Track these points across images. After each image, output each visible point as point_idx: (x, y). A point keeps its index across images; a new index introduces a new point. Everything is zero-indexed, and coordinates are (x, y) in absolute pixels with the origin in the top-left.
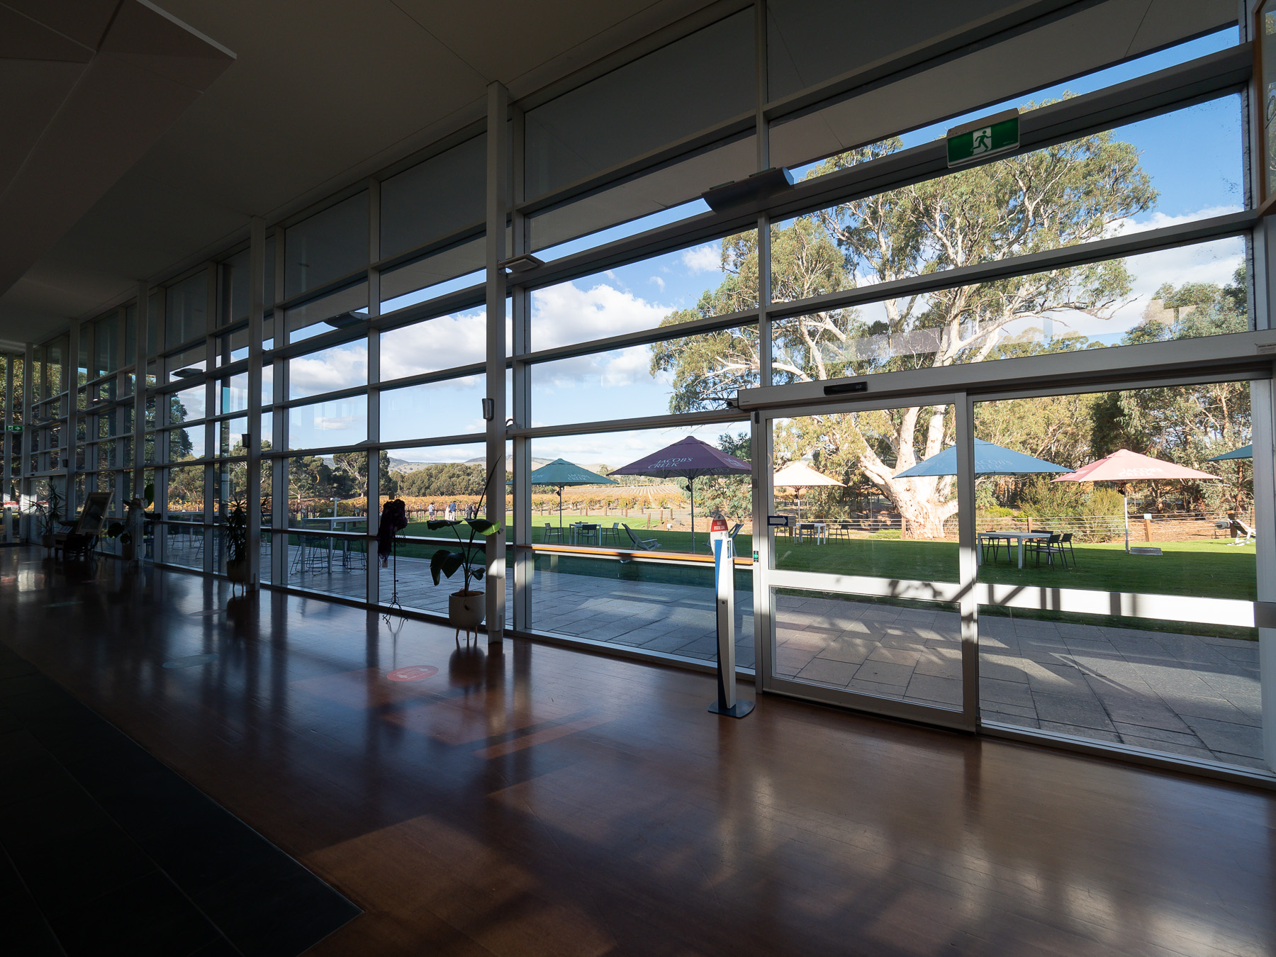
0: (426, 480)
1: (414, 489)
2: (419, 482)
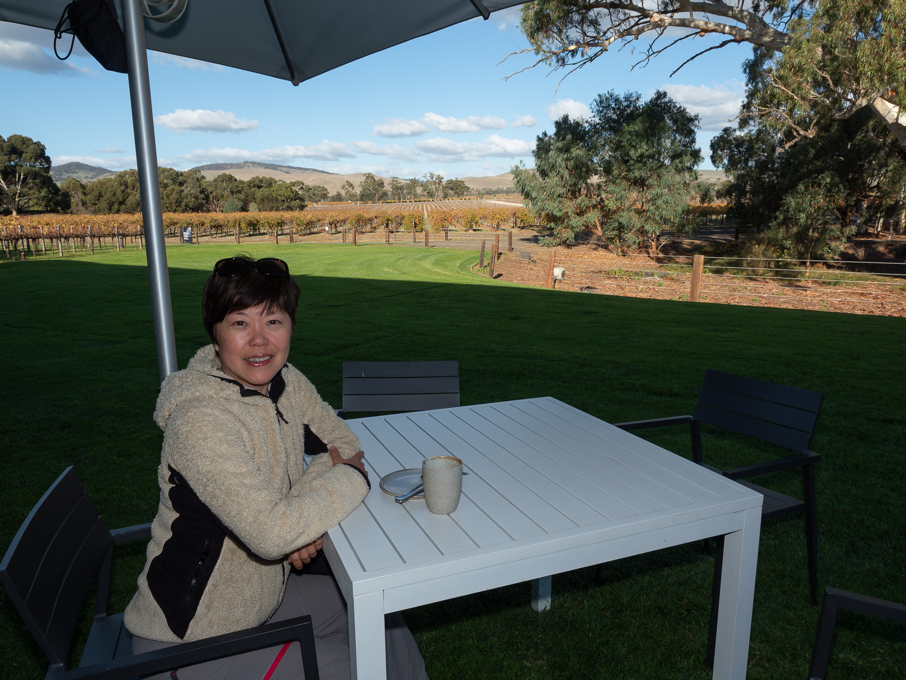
0: (119, 192)
1: (103, 204)
2: (109, 195)
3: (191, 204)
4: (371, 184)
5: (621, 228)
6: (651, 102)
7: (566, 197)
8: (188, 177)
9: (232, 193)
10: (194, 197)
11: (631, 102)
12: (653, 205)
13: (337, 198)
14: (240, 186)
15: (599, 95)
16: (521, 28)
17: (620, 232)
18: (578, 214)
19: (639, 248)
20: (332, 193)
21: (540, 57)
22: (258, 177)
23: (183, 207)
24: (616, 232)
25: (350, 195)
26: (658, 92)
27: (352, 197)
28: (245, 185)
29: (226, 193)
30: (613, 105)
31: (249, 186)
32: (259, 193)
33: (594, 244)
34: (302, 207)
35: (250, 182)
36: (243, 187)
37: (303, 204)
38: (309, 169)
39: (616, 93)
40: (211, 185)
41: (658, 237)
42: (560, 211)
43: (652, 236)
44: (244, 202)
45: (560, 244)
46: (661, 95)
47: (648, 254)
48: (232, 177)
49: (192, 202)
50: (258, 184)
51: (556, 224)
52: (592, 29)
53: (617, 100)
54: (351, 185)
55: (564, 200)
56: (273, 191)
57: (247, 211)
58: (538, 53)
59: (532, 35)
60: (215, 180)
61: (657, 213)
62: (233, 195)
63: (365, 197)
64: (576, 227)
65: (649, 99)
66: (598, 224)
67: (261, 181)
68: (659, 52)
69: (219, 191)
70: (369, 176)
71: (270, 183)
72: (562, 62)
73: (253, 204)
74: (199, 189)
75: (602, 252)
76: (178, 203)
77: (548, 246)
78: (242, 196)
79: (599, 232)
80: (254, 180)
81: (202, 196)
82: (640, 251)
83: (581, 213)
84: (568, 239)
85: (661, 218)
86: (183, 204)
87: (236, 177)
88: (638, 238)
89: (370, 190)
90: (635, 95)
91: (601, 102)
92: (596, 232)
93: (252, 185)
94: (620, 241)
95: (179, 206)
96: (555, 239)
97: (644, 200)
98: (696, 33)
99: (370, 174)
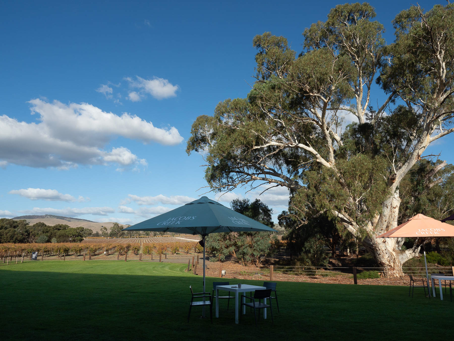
3: (18, 238)
4: (117, 228)
5: (244, 254)
6: (254, 203)
7: (221, 240)
8: (19, 224)
9: (43, 232)
10: (21, 234)
11: (245, 202)
12: (256, 244)
13: (96, 235)
14: (49, 229)
15: (233, 200)
16: (205, 179)
17: (244, 256)
18: (226, 248)
19: (252, 262)
20: (94, 232)
21: (212, 189)
22: (59, 225)
23: (14, 240)
24: (242, 255)
25: (104, 234)
26: (257, 199)
27: (105, 235)
28: (51, 229)
29: (40, 232)
30: (239, 204)
31: (53, 229)
32: (58, 233)
33: (232, 260)
34: (81, 240)
35: (55, 227)
36: (50, 230)
37: (82, 238)
38: (82, 220)
39: (240, 199)
40: (32, 228)
41: (259, 258)
42: (219, 246)
43: (256, 257)
44: (49, 238)
45: (218, 261)
46: (257, 201)
47: (256, 265)
48: (44, 224)
49: (20, 237)
50: (58, 228)
51: (217, 252)
52: (231, 180)
53: (240, 202)
54: (105, 229)
55: (220, 242)
56: (67, 232)
57: (51, 242)
58: (211, 188)
59: (209, 181)
60: (34, 226)
61: (258, 247)
62: (44, 233)
63: (112, 235)
64: (226, 254)
65: (253, 202)
66: (234, 252)
67: (61, 227)
68: (255, 188)
69: (36, 231)
70: (116, 224)
71: (65, 227)
72: (220, 190)
73: (54, 238)
74: (25, 230)
75: (237, 264)
76: (12, 237)
77: (214, 262)
78: (49, 234)
79: (235, 255)
80: (57, 226)
81: (26, 234)
82: (252, 264)
83: (227, 247)
84: (222, 258)
85: (260, 249)
86: (15, 238)
87: (46, 224)
88: (251, 258)
89: (115, 231)
90: (247, 200)
91: (234, 203)
92: (234, 255)
93: (55, 228)
94: (244, 260)
95: (12, 239)
96: (216, 259)
97: (253, 242)
98: (268, 183)
99: (116, 223)
